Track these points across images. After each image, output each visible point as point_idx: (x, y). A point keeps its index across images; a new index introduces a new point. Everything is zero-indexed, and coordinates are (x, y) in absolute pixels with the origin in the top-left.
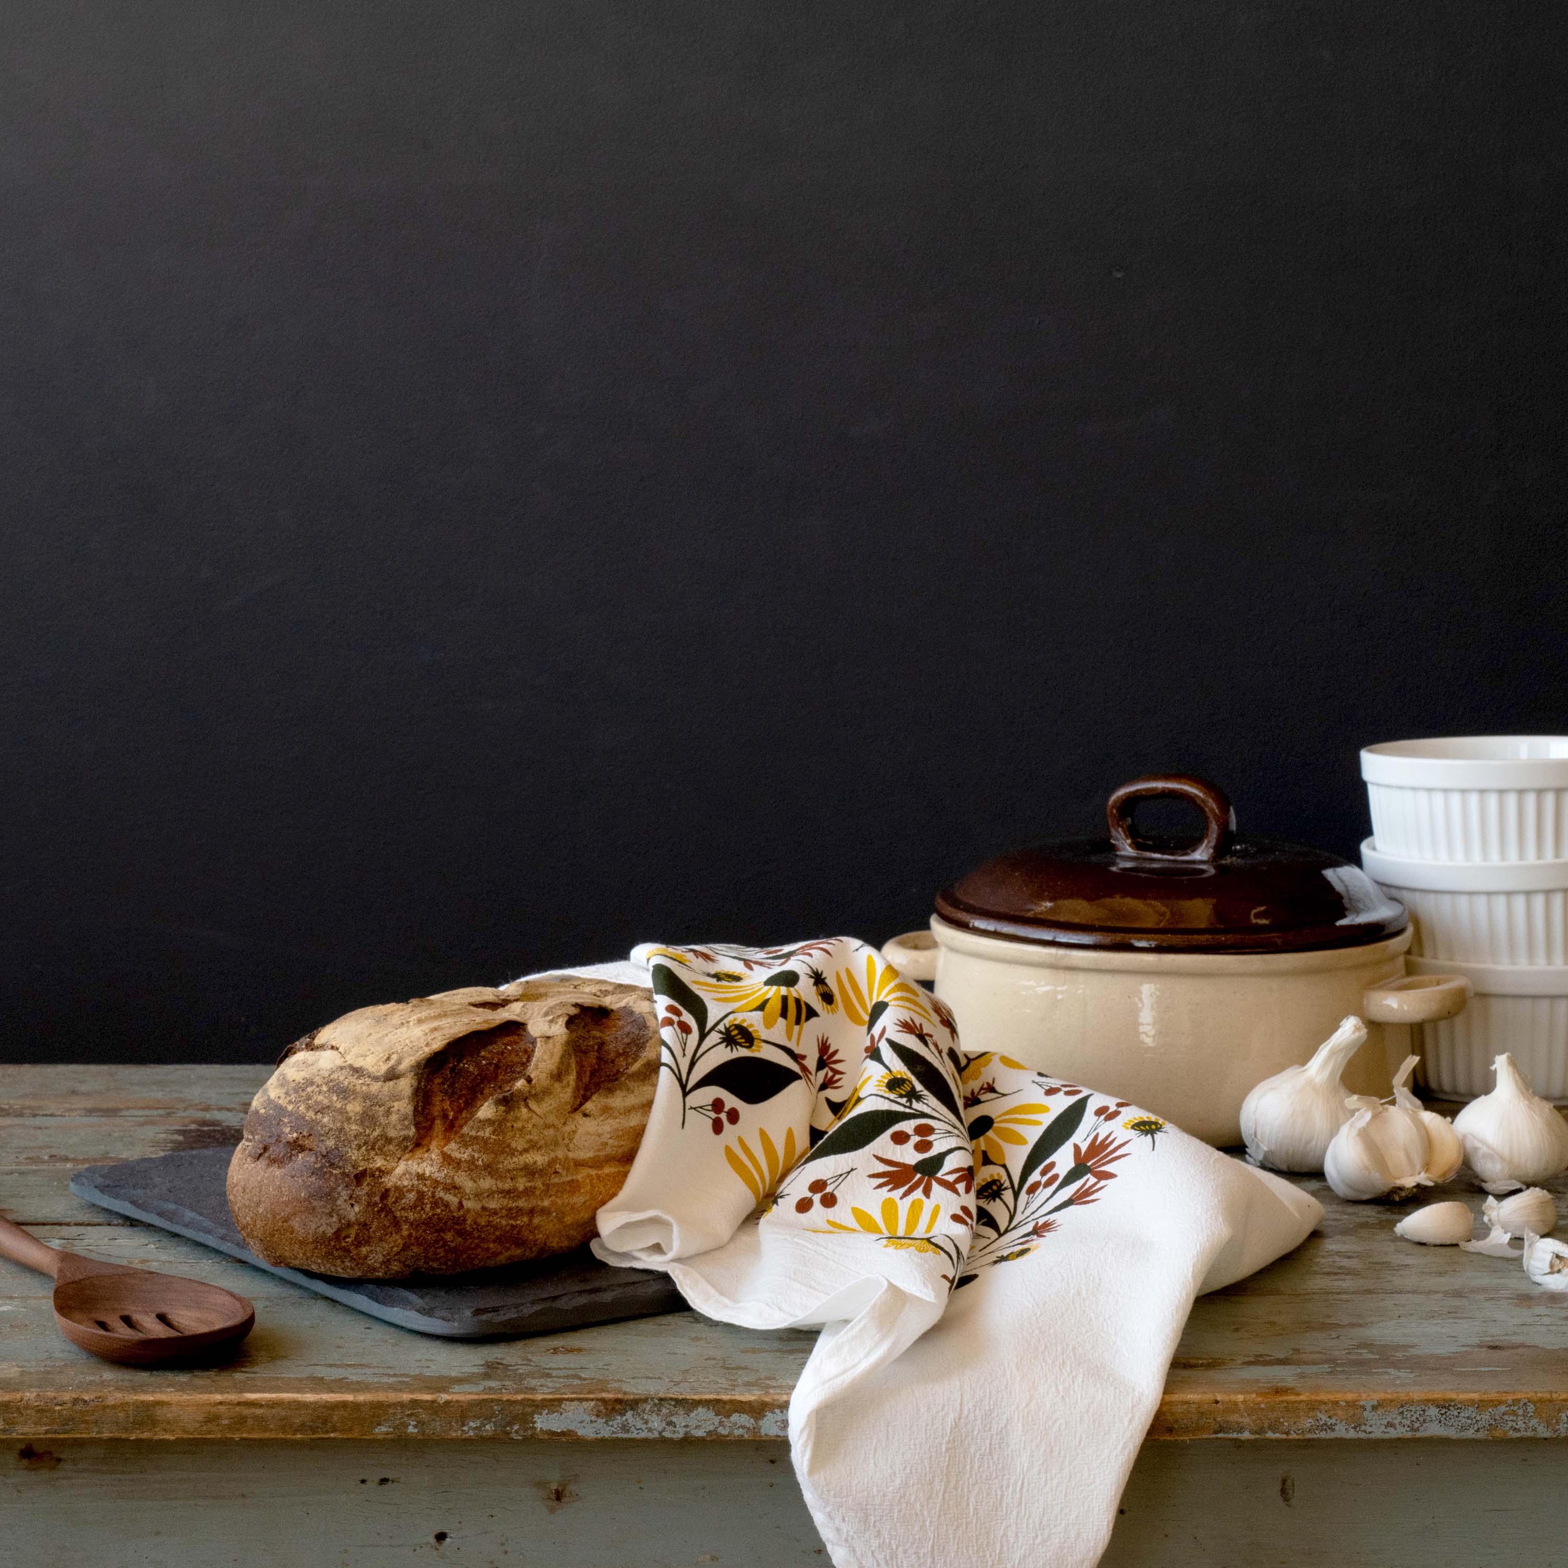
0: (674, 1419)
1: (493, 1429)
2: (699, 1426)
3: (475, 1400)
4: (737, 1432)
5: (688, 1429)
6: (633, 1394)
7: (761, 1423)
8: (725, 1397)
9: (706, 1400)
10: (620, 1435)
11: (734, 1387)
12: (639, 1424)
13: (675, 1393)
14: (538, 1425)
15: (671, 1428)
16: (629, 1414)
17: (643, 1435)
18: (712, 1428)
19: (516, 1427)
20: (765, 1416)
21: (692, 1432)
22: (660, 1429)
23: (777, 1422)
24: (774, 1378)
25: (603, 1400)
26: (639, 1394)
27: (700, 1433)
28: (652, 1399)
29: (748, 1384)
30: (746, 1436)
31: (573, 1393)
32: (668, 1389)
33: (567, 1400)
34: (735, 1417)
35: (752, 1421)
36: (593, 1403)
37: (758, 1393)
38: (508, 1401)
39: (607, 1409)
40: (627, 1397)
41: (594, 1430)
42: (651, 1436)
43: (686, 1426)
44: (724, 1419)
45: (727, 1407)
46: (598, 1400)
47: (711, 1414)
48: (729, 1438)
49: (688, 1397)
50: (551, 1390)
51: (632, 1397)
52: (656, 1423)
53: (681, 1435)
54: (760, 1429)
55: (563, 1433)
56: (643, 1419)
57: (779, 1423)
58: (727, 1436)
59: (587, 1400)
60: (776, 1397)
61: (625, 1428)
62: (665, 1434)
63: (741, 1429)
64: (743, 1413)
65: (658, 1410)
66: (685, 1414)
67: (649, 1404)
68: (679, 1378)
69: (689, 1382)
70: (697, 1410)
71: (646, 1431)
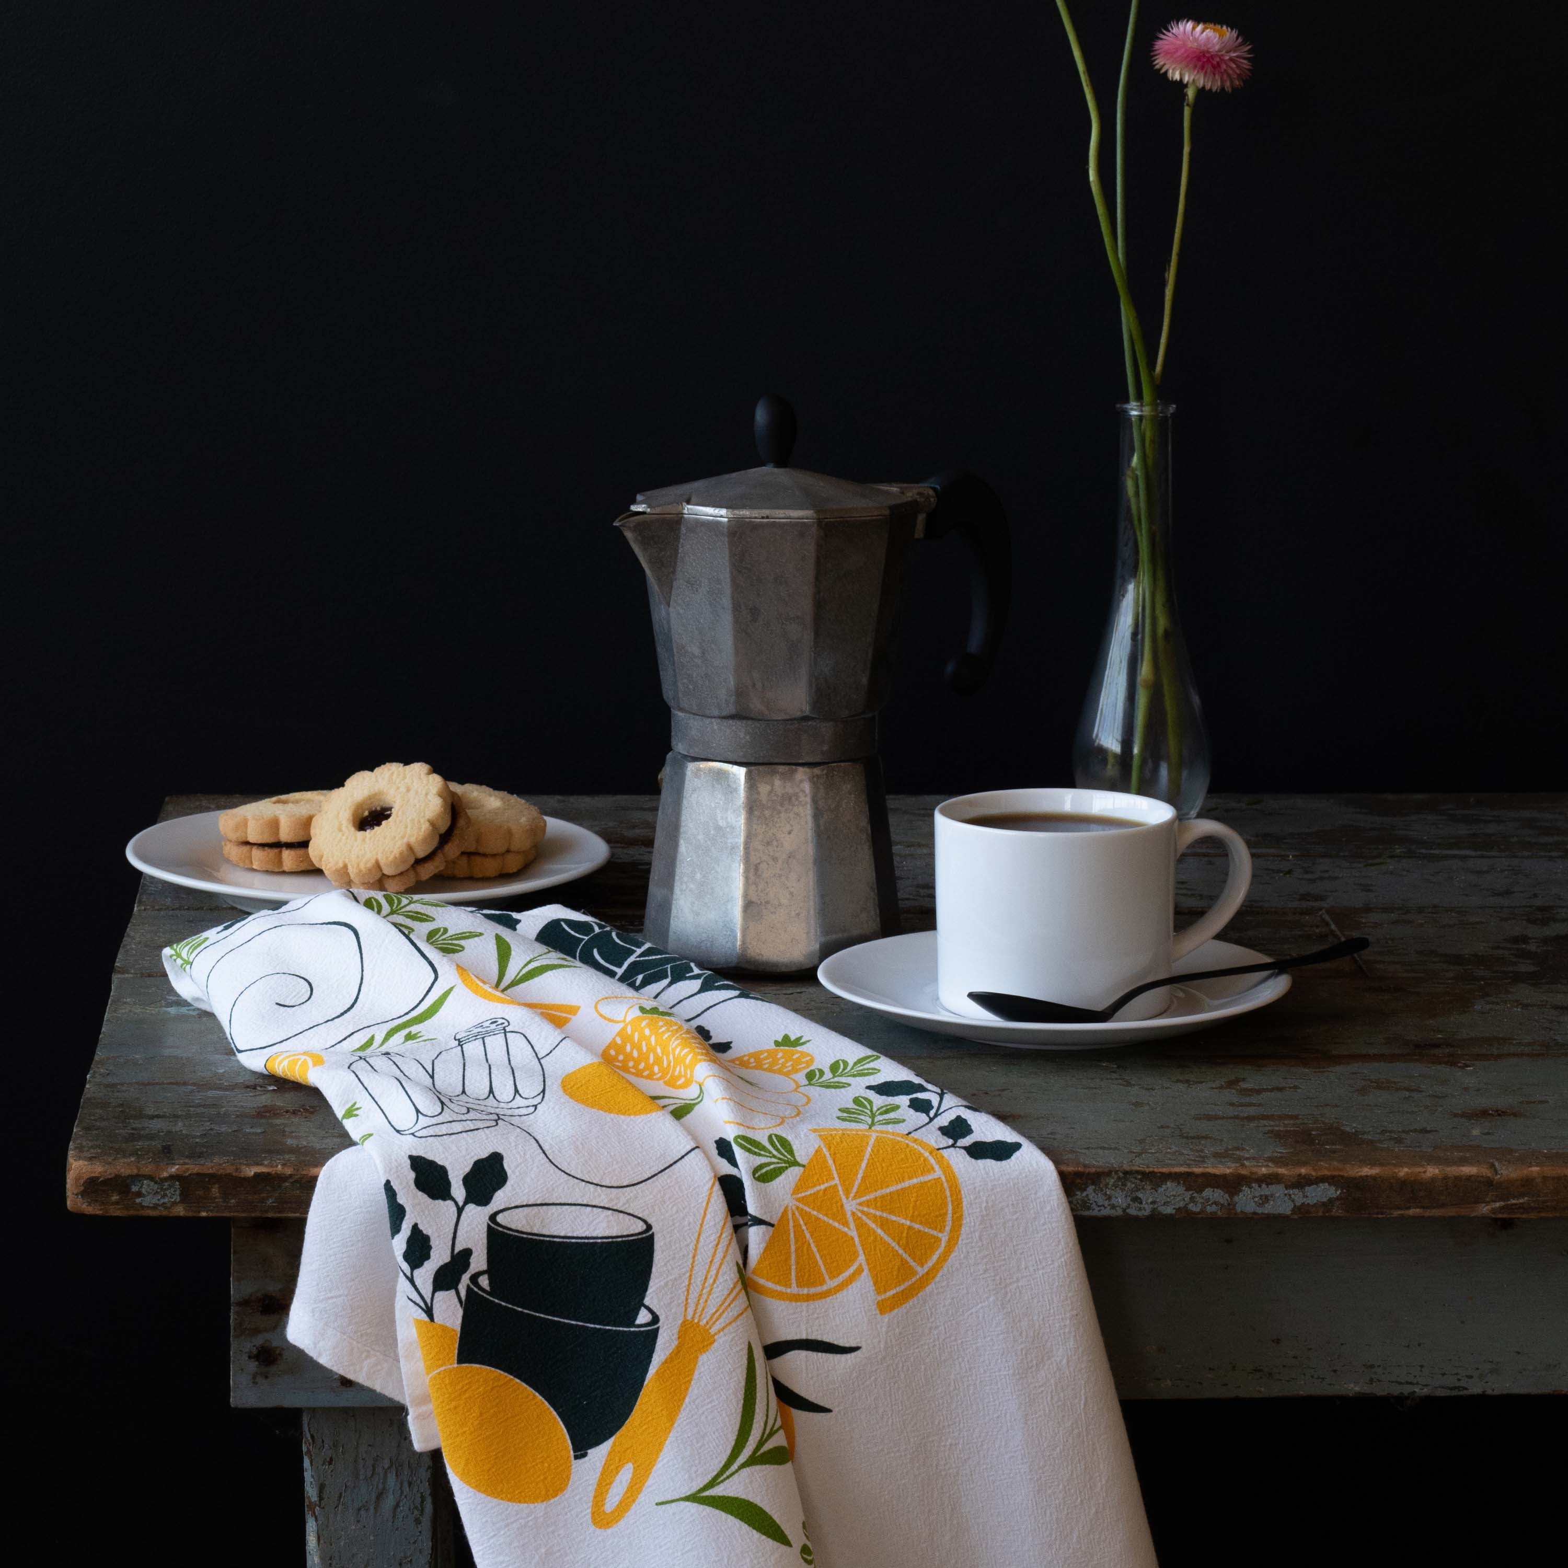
0: (1140, 1195)
2: (1168, 1202)
4: (1210, 1209)
5: (1156, 1206)
6: (1094, 1166)
7: (1236, 1198)
8: (1197, 1170)
9: (1176, 1173)
11: (1202, 1160)
12: (1101, 1199)
13: (1140, 1164)
15: (1137, 1204)
16: (1091, 1189)
17: (1106, 1212)
18: (1182, 1204)
20: (1241, 1191)
21: (1159, 1209)
22: (1124, 1205)
23: (1254, 1197)
24: (1243, 1149)
26: (1099, 1167)
27: (1169, 1210)
28: (1116, 1172)
29: (1216, 1155)
30: (1219, 1213)
32: (1131, 1161)
34: (1207, 1192)
35: (1227, 1196)
37: (1233, 1165)
40: (1087, 1171)
42: (1113, 1213)
43: (1154, 1202)
44: (1195, 1195)
45: (1200, 1181)
47: (1181, 1189)
48: (1200, 1216)
49: (1156, 1170)
51: (1093, 1170)
52: (1120, 1199)
53: (1147, 1213)
54: (1235, 1205)
56: (1106, 1194)
57: (1256, 1199)
58: (1199, 1213)
60: (1255, 1170)
61: (1085, 1205)
62: (1130, 1211)
63: (1214, 1206)
64: (1217, 1188)
65: (1122, 1185)
66: (1152, 1189)
67: (1113, 1178)
68: (1137, 1149)
69: (1152, 1153)
70: (1166, 1184)
71: (1109, 1207)
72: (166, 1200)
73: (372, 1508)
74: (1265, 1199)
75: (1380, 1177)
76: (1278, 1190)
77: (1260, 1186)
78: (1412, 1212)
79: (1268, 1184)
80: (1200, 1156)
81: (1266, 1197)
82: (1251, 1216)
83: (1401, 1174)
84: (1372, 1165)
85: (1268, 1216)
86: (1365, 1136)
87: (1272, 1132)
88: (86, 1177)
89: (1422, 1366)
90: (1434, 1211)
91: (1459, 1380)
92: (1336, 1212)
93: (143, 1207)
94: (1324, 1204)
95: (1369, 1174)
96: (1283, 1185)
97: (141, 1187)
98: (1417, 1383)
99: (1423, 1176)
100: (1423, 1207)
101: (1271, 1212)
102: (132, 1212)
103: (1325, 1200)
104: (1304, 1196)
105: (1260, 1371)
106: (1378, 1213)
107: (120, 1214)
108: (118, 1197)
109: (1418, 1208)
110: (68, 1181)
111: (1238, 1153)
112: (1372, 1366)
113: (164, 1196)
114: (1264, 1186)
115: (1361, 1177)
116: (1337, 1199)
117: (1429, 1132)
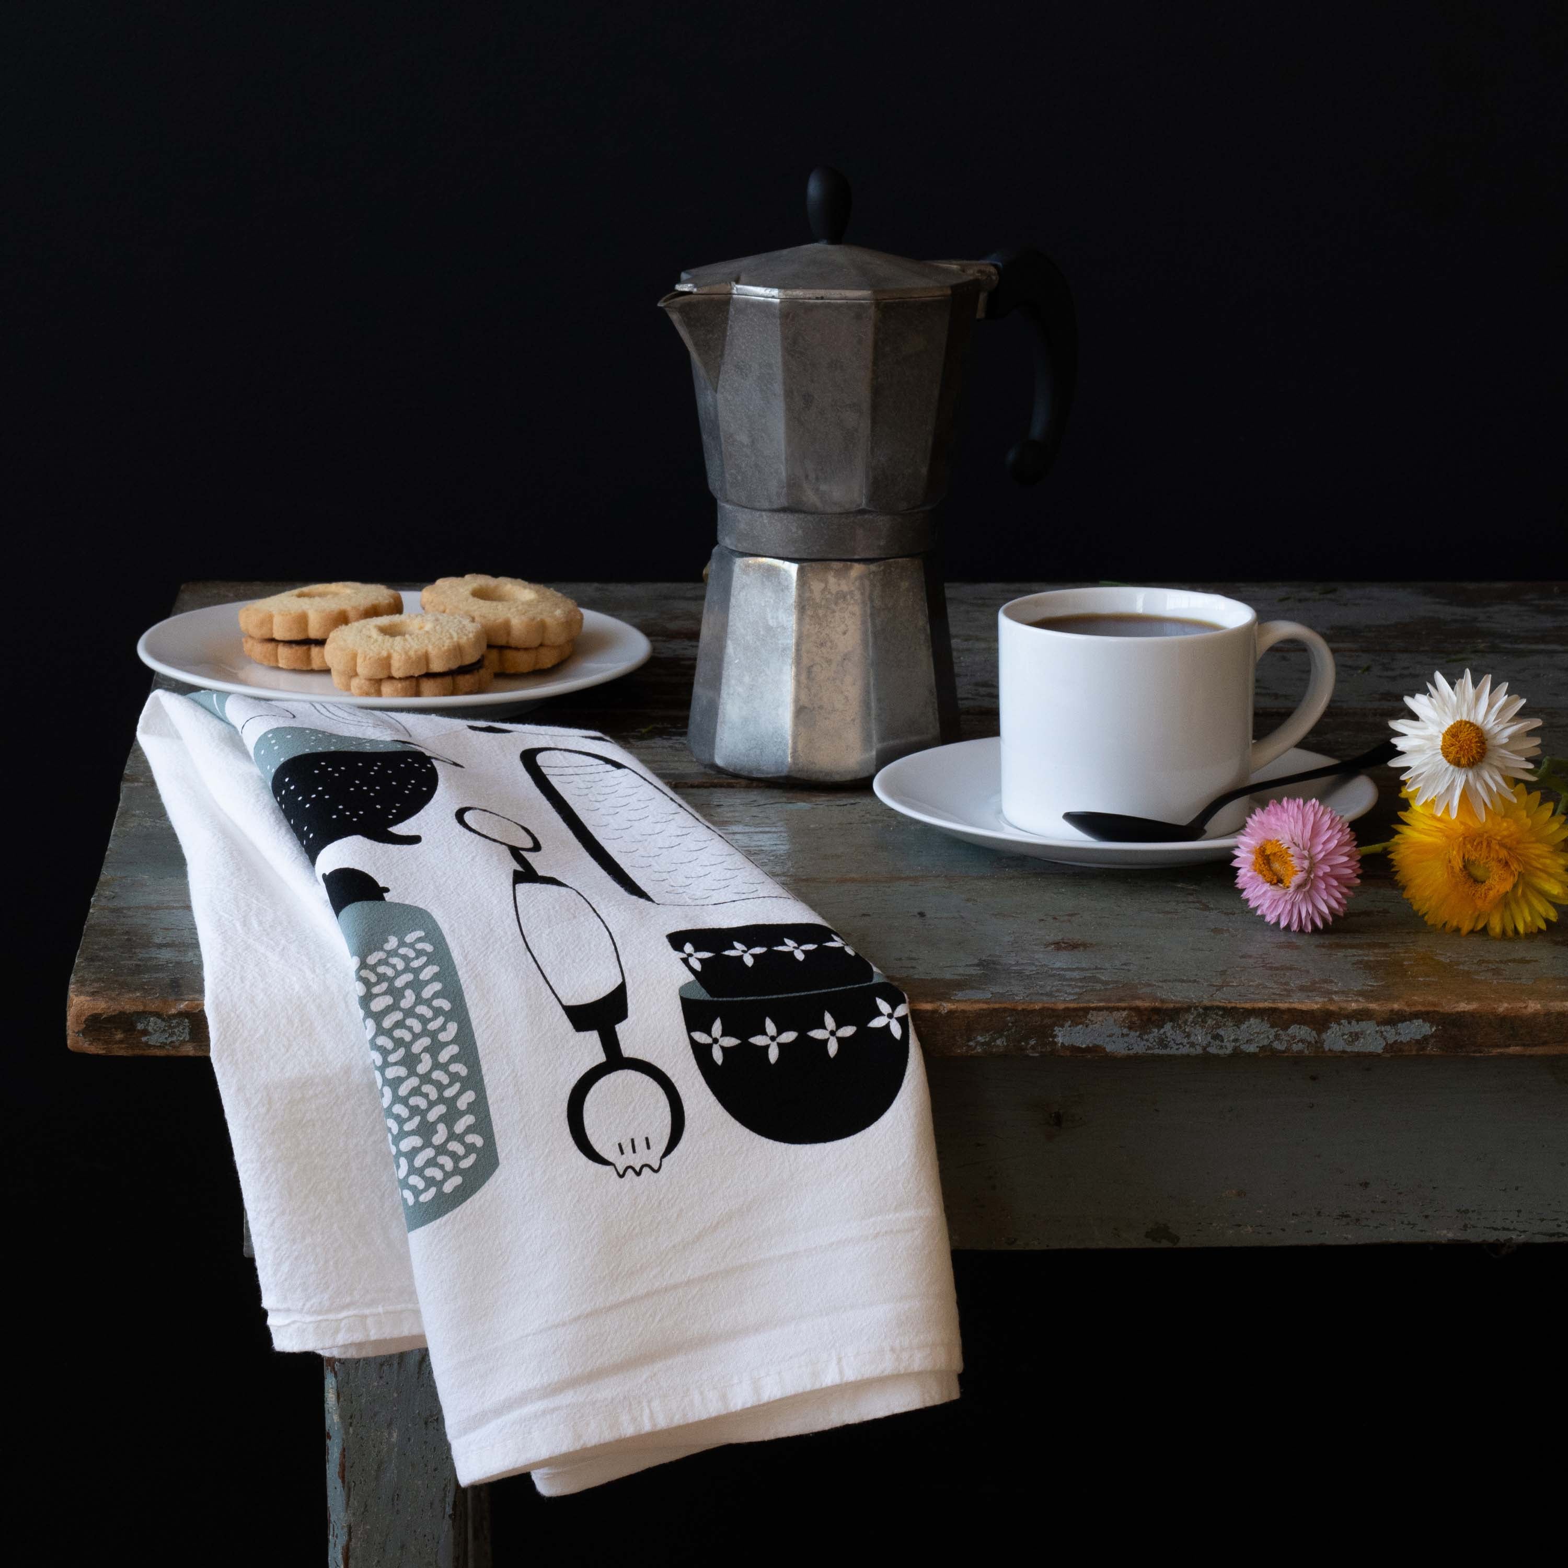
0: (1221, 1032)
1: (1005, 1044)
2: (1251, 1040)
3: (984, 1010)
4: (1295, 1048)
5: (1238, 1044)
6: (1172, 1001)
7: (1324, 1036)
8: (1283, 1006)
9: (1259, 1009)
10: (1156, 1051)
11: (1289, 993)
12: (1180, 1037)
13: (1220, 999)
14: (1059, 1040)
15: (1218, 1042)
16: (1168, 1026)
17: (1185, 1050)
18: (1266, 1042)
19: (1032, 1042)
20: (1329, 1028)
21: (1242, 1047)
22: (1204, 1043)
23: (1343, 1035)
24: (1332, 982)
25: (1137, 1009)
26: (1179, 1002)
27: (1252, 1049)
28: (1196, 1008)
29: (1302, 989)
30: (1306, 1052)
31: (1100, 1001)
32: (1212, 996)
33: (1095, 1009)
34: (1294, 1029)
35: (1314, 1033)
36: (1125, 1013)
37: (1321, 1000)
38: (1023, 1010)
39: (1142, 1020)
40: (1165, 1006)
41: (1126, 1045)
42: (1192, 1051)
43: (1236, 1040)
44: (1280, 1032)
45: (1285, 1017)
46: (1131, 1009)
47: (1265, 1026)
48: (1286, 1054)
49: (1238, 1005)
50: (1072, 997)
51: (1172, 1006)
52: (1200, 1037)
53: (1229, 1051)
54: (1322, 1043)
55: (1088, 1050)
56: (1184, 1032)
57: (1346, 1037)
58: (1284, 1052)
59: (1118, 1009)
60: (1344, 1005)
61: (1162, 1043)
62: (1210, 1050)
63: (1300, 1044)
64: (1304, 1024)
65: (1202, 1021)
66: (1234, 1025)
67: (1192, 1014)
68: (1219, 982)
69: (1233, 986)
70: (1249, 1021)
71: (1188, 1046)
72: (174, 1039)
73: (396, 1365)
74: (1355, 1036)
75: (1478, 1013)
76: (1369, 1027)
77: (1350, 1023)
78: (1512, 1050)
79: (1358, 1021)
80: (1285, 990)
81: (1357, 1034)
82: (1339, 1054)
83: (1501, 1010)
84: (1469, 1000)
85: (1358, 1055)
86: (1461, 967)
87: (1361, 962)
88: (88, 1013)
89: (1519, 1211)
90: (1535, 1049)
91: (1559, 1226)
92: (1431, 1050)
93: (150, 1046)
94: (1417, 1041)
95: (1466, 1010)
96: (1374, 1022)
97: (148, 1025)
98: (1515, 1229)
99: (1524, 1011)
100: (1524, 1045)
101: (1362, 1050)
102: (138, 1052)
103: (1419, 1037)
104: (1396, 1033)
105: (1347, 1216)
106: (1474, 1052)
107: (125, 1054)
108: (122, 1036)
109: (1518, 1046)
110: (68, 1018)
111: (1325, 985)
112: (1466, 1212)
113: (171, 1035)
114: (1354, 1022)
115: (1458, 1013)
116: (1432, 1036)
117: (1528, 962)
